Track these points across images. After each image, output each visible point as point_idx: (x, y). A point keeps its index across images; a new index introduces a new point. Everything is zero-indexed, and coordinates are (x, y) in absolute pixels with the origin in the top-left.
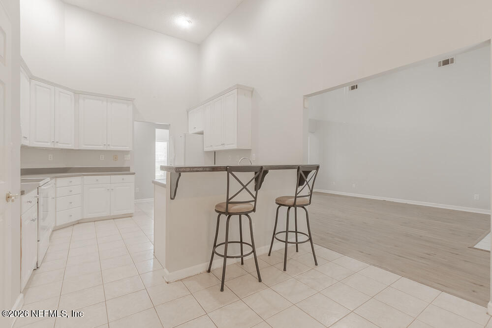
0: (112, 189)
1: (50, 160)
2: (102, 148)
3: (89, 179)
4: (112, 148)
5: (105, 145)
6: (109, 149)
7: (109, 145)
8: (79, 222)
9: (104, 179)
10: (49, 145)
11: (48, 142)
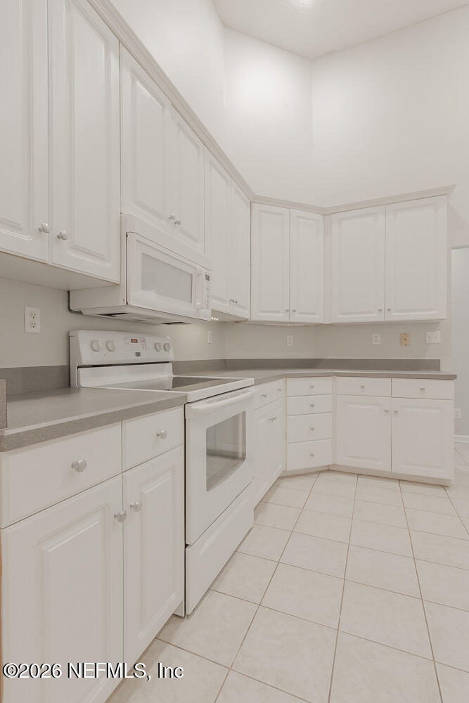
0: (396, 412)
1: (288, 345)
2: (374, 317)
3: (349, 384)
4: (396, 316)
5: (380, 310)
6: (388, 319)
7: (389, 310)
8: (328, 470)
9: (378, 385)
10: (281, 317)
11: (278, 312)
